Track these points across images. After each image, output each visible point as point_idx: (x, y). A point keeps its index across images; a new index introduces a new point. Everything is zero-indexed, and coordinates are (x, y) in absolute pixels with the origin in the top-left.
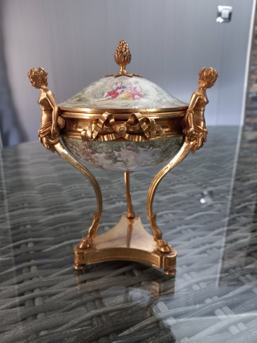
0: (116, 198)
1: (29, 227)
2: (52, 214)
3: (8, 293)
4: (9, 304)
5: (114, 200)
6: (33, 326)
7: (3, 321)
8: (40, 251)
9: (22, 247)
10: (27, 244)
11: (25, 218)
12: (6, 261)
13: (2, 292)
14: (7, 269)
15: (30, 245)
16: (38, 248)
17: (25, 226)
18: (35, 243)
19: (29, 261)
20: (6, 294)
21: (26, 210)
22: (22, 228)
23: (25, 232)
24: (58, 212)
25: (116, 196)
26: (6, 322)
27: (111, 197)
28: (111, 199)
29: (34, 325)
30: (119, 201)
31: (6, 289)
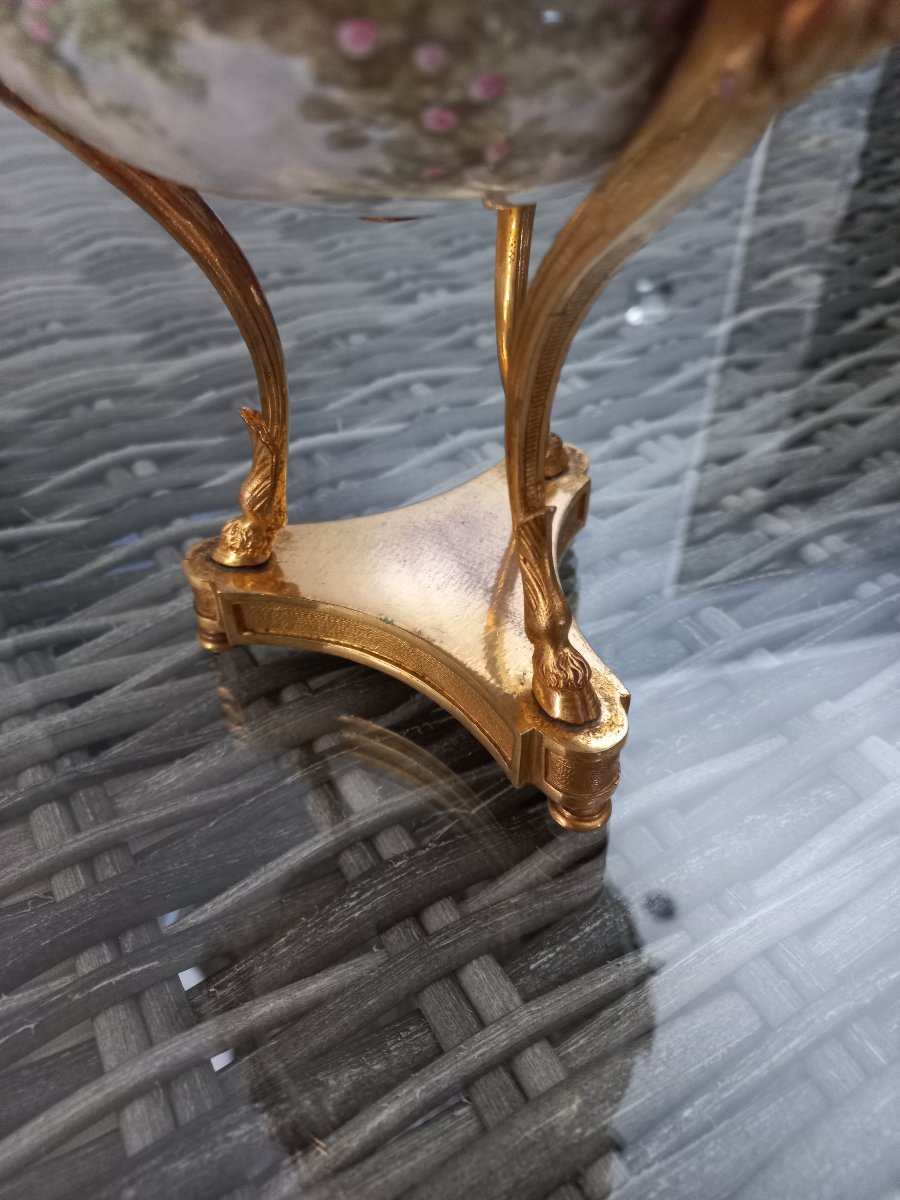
0: (415, 278)
1: (104, 405)
2: (180, 352)
3: (136, 635)
4: (158, 668)
5: (408, 286)
6: (288, 724)
7: (163, 722)
8: (192, 485)
9: (114, 476)
10: (127, 464)
11: (80, 376)
12: (74, 531)
13: (113, 633)
14: (92, 558)
15: (144, 469)
16: (178, 474)
17: (88, 402)
18: (162, 460)
19: (164, 521)
20: (128, 639)
21: (65, 347)
22: (79, 412)
23: (103, 423)
24: (203, 344)
25: (406, 272)
26: (175, 723)
27: (391, 275)
28: (396, 284)
29: (289, 721)
30: (431, 289)
31: (124, 622)
